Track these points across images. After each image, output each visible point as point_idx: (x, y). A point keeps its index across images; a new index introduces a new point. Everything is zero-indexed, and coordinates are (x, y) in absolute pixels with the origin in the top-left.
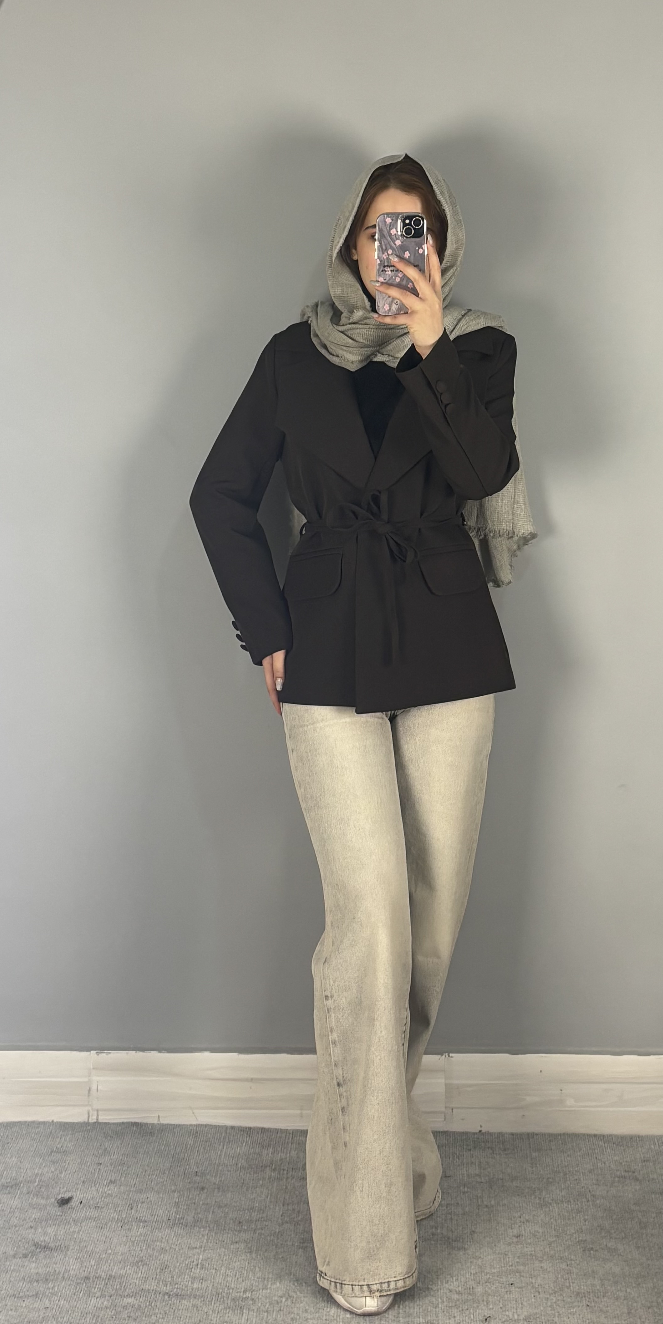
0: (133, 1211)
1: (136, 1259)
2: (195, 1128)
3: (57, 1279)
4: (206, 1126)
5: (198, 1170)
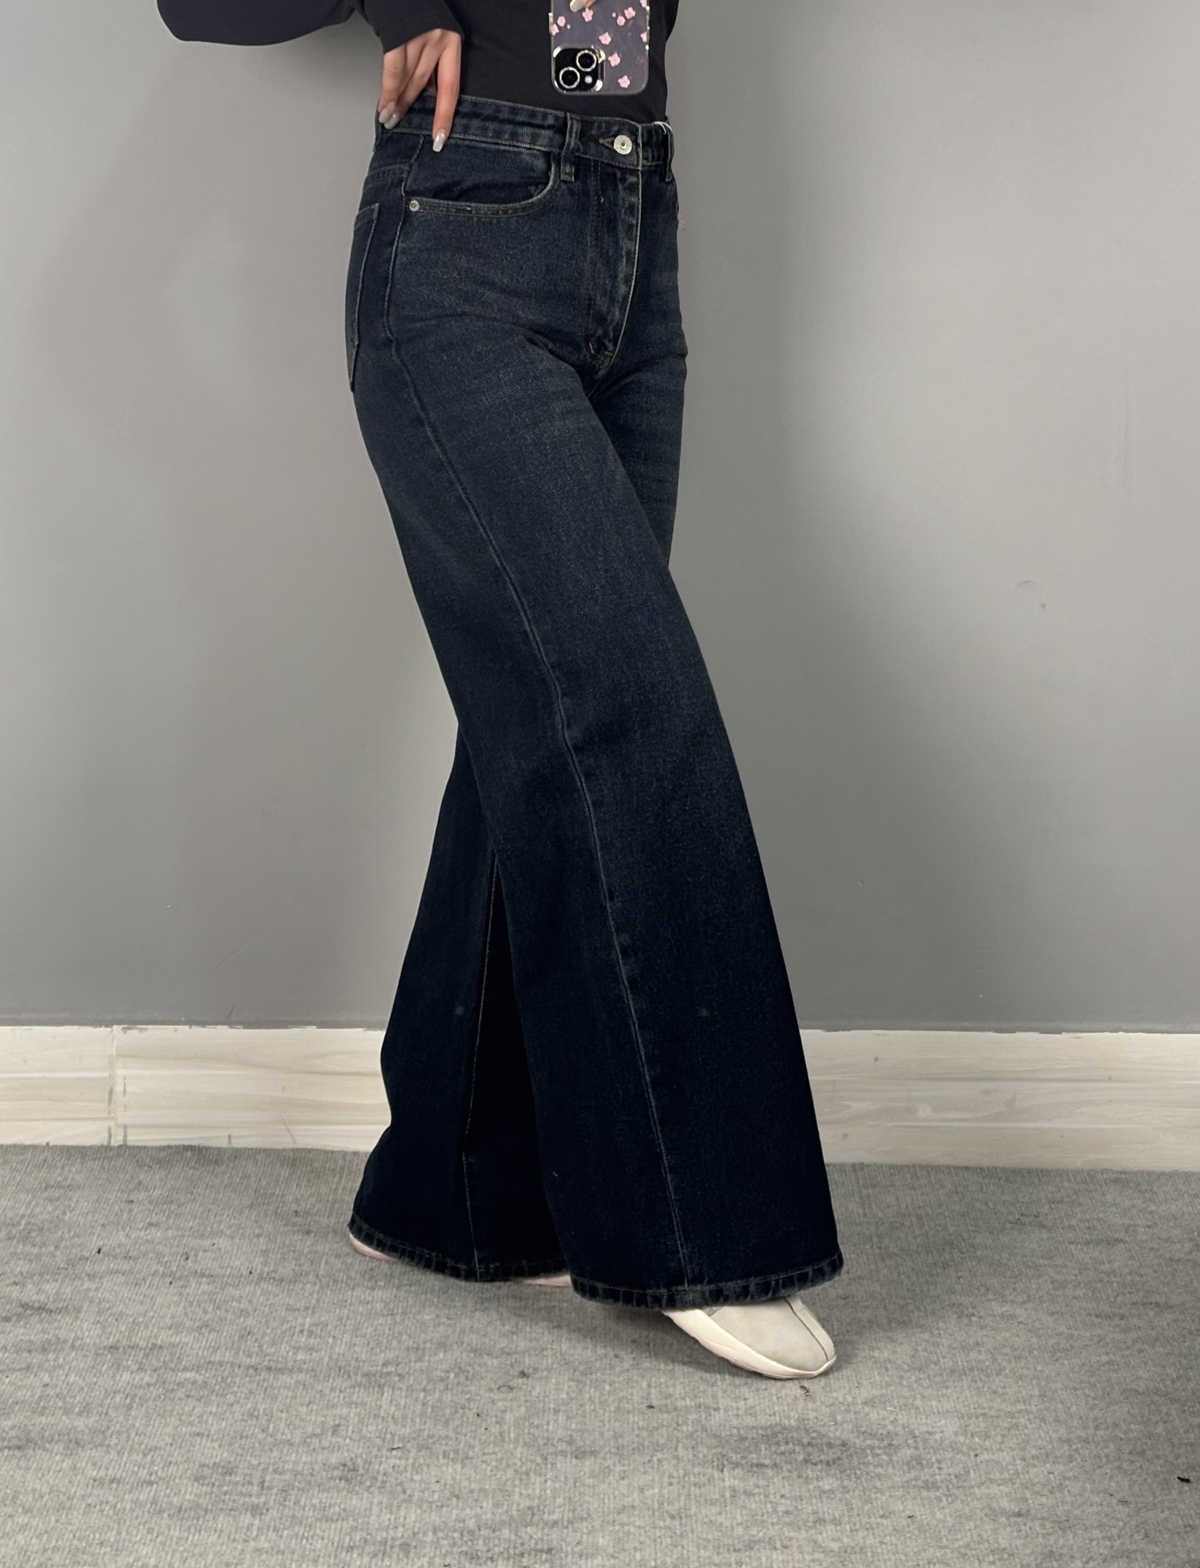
0: (189, 1261)
1: (197, 1323)
2: (291, 1154)
3: (63, 1349)
4: (310, 1151)
5: (299, 1209)
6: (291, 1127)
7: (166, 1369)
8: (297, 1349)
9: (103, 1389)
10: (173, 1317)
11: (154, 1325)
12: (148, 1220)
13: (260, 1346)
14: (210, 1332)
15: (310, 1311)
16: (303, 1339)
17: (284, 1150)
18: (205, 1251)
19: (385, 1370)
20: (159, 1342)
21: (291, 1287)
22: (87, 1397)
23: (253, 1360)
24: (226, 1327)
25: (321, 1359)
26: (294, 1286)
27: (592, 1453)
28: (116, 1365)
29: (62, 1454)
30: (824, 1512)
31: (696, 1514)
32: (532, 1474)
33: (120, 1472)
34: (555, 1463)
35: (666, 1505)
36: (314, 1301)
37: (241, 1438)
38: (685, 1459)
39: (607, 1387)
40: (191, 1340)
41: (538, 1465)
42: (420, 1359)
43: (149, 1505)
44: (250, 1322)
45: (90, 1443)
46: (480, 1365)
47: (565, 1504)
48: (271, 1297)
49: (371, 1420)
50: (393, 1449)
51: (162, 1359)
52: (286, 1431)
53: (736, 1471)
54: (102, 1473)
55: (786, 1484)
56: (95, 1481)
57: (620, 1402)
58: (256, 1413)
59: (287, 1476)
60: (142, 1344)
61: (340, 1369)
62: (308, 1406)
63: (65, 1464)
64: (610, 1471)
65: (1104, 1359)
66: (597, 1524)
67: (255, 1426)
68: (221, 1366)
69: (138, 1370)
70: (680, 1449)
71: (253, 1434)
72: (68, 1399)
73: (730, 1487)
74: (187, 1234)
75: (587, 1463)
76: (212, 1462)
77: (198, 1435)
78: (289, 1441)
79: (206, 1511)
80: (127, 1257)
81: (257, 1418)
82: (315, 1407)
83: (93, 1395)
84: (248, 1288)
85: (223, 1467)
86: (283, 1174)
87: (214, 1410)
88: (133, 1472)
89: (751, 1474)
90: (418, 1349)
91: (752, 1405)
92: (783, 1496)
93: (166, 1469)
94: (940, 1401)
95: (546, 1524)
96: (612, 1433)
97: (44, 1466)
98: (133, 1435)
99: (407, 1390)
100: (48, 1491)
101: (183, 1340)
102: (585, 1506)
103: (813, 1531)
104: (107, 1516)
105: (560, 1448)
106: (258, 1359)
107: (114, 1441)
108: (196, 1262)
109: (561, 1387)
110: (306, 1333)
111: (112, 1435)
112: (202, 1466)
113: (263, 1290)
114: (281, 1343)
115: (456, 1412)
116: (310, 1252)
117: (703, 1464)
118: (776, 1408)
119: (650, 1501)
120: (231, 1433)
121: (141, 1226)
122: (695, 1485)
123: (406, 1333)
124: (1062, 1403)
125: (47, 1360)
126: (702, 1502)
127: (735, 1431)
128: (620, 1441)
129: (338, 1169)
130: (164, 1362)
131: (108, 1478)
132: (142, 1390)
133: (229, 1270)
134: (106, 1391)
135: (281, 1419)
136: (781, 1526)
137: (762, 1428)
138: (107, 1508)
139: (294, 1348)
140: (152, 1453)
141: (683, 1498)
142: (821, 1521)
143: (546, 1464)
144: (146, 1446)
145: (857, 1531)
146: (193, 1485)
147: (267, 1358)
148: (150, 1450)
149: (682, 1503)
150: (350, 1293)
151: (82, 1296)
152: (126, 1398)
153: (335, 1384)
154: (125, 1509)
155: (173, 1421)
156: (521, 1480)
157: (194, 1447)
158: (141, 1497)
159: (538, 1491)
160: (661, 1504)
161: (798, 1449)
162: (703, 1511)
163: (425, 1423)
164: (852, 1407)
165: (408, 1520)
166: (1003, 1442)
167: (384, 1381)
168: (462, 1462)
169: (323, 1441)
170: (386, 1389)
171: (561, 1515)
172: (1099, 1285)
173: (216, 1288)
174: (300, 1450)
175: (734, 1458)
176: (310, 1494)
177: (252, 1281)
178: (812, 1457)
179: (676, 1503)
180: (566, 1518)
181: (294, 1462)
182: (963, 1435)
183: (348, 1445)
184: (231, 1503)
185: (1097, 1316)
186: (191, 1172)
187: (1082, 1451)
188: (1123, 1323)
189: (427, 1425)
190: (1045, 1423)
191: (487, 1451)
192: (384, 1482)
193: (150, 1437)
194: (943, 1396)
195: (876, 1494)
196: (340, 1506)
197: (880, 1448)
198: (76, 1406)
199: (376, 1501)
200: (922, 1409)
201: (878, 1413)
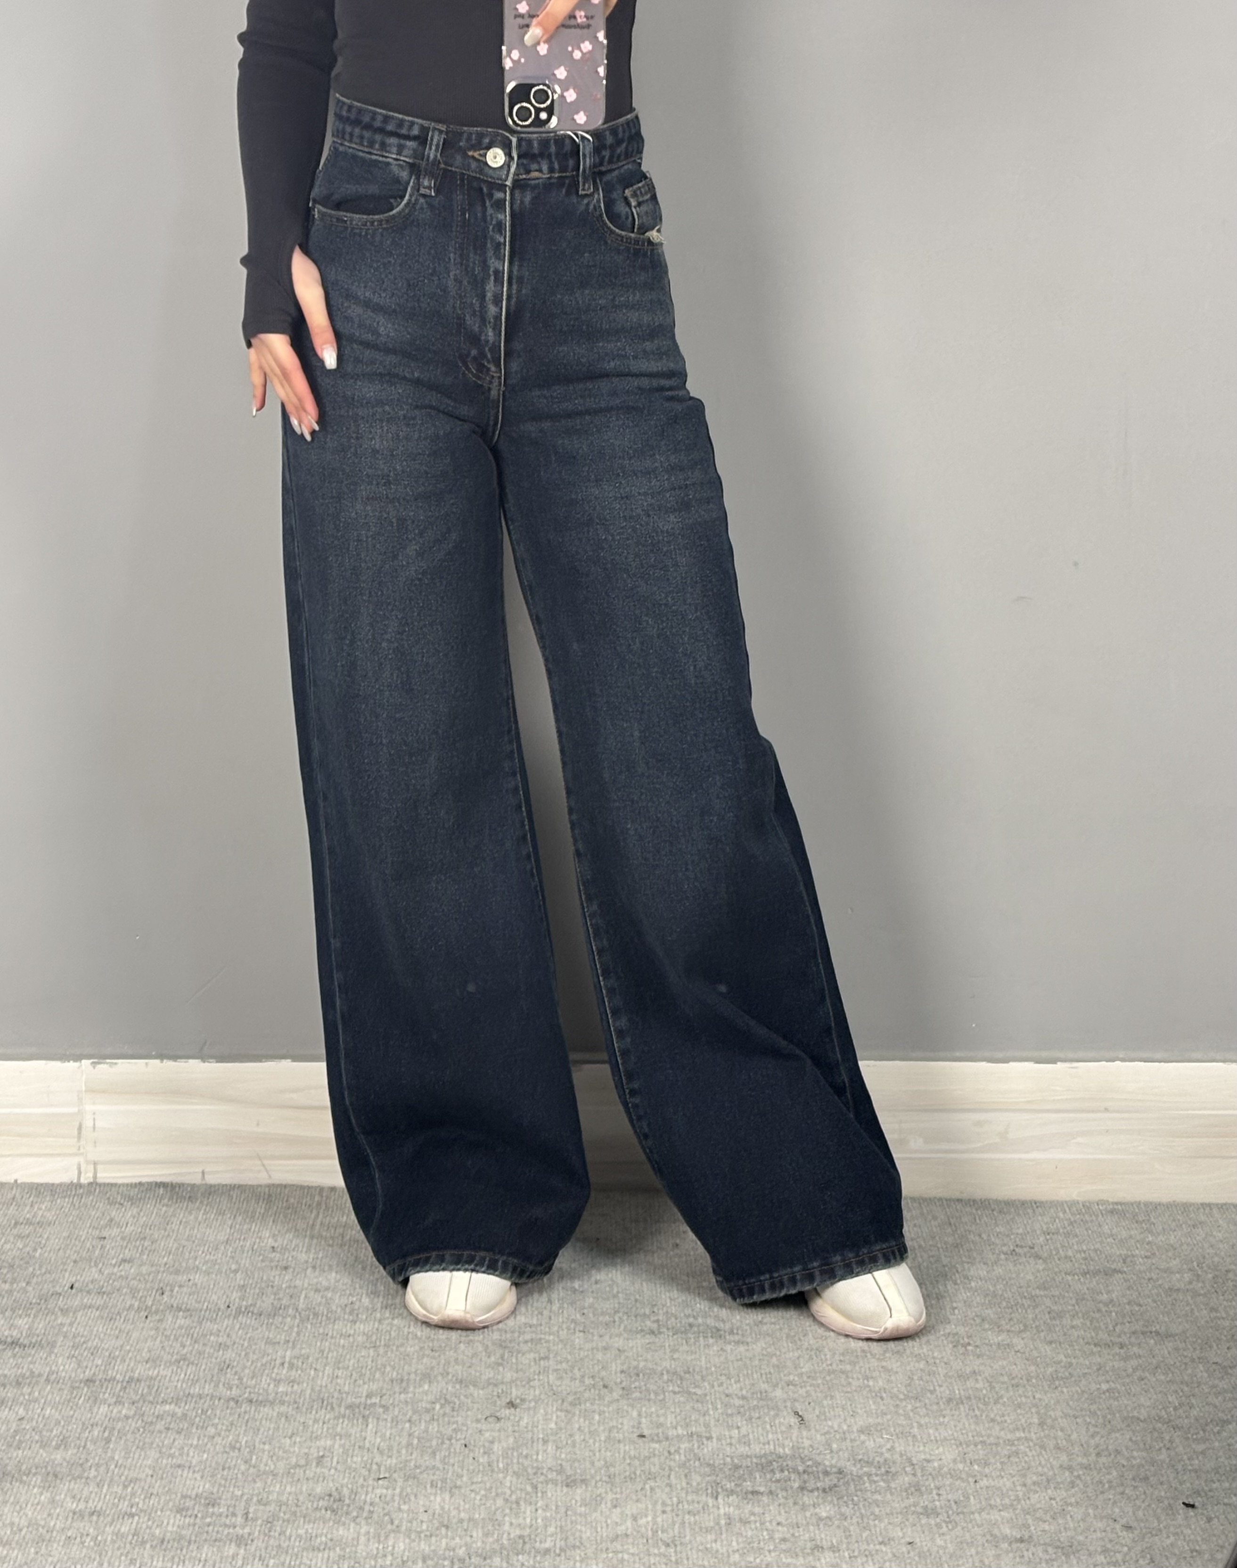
0: (165, 1296)
1: (175, 1357)
2: (267, 1190)
3: (37, 1383)
4: (285, 1186)
5: (276, 1245)
6: (266, 1162)
7: (144, 1402)
8: (278, 1382)
9: (80, 1423)
10: (149, 1351)
11: (130, 1359)
12: (121, 1256)
13: (240, 1379)
14: (188, 1365)
15: (290, 1344)
16: (284, 1372)
17: (260, 1186)
18: (180, 1286)
19: (369, 1402)
20: (136, 1375)
21: (271, 1320)
22: (65, 1431)
23: (233, 1392)
24: (205, 1361)
25: (303, 1391)
26: (274, 1319)
27: (583, 1481)
28: (93, 1398)
29: (40, 1487)
30: (822, 1539)
31: (690, 1542)
32: (522, 1503)
33: (101, 1503)
34: (546, 1492)
35: (660, 1532)
36: (294, 1334)
38: (679, 1487)
39: (597, 1417)
40: (169, 1373)
41: (527, 1493)
42: (405, 1391)
43: (130, 1537)
44: (229, 1355)
45: (68, 1475)
46: (466, 1396)
47: (556, 1533)
48: (251, 1330)
49: (356, 1452)
50: (379, 1479)
51: (140, 1392)
52: (269, 1462)
53: (731, 1498)
54: (82, 1506)
55: (783, 1511)
56: (74, 1513)
57: (610, 1431)
58: (238, 1445)
59: (272, 1507)
60: (119, 1377)
61: (322, 1401)
62: (290, 1437)
63: (43, 1497)
64: (602, 1499)
65: (1104, 1386)
66: (590, 1552)
67: (237, 1457)
68: (201, 1398)
69: (115, 1403)
70: (672, 1477)
71: (235, 1466)
72: (44, 1433)
73: (725, 1514)
74: (162, 1269)
75: (579, 1491)
76: (194, 1493)
77: (179, 1466)
78: (272, 1472)
79: (189, 1542)
80: (101, 1293)
81: (239, 1450)
82: (298, 1439)
83: (70, 1428)
84: (226, 1321)
85: (206, 1499)
86: (259, 1209)
87: (195, 1442)
88: (113, 1504)
89: (745, 1502)
90: (402, 1380)
91: (745, 1433)
92: (778, 1524)
93: (147, 1500)
94: (937, 1429)
95: (538, 1552)
96: (602, 1463)
97: (22, 1500)
98: (112, 1467)
99: (392, 1421)
100: (26, 1524)
101: (161, 1373)
102: (578, 1534)
103: (811, 1558)
104: (88, 1547)
105: (550, 1476)
106: (238, 1391)
107: (93, 1473)
108: (172, 1296)
109: (549, 1417)
110: (286, 1365)
111: (91, 1467)
112: (184, 1497)
113: (241, 1323)
114: (262, 1375)
115: (443, 1443)
116: (289, 1287)
117: (696, 1492)
118: (770, 1436)
119: (643, 1530)
120: (213, 1464)
121: (114, 1262)
122: (689, 1513)
123: (390, 1365)
124: (1062, 1430)
125: (23, 1394)
126: (697, 1529)
127: (728, 1460)
128: (611, 1469)
129: (315, 1205)
130: (142, 1395)
131: (88, 1510)
132: (120, 1424)
133: (206, 1304)
134: (84, 1424)
135: (264, 1451)
136: (777, 1553)
137: (756, 1457)
138: (88, 1540)
139: (275, 1380)
140: (132, 1485)
141: (677, 1526)
142: (818, 1548)
143: (537, 1493)
144: (126, 1478)
145: (855, 1557)
146: (175, 1517)
147: (248, 1390)
148: (131, 1481)
149: (676, 1531)
150: (330, 1326)
151: (56, 1331)
152: (104, 1432)
153: (318, 1416)
154: (106, 1541)
155: (153, 1454)
156: (511, 1509)
157: (176, 1478)
158: (123, 1530)
159: (528, 1520)
160: (655, 1532)
161: (793, 1476)
162: (698, 1539)
163: (411, 1454)
164: (847, 1435)
165: (396, 1549)
166: (1002, 1469)
167: (368, 1412)
168: (450, 1491)
169: (307, 1472)
170: (370, 1420)
171: (553, 1544)
172: (1097, 1315)
173: (193, 1322)
174: (284, 1481)
175: (728, 1486)
176: (295, 1525)
177: (230, 1315)
178: (807, 1485)
179: (670, 1531)
180: (558, 1546)
181: (278, 1493)
182: (961, 1462)
183: (333, 1475)
184: (215, 1534)
185: (1096, 1345)
186: (164, 1209)
187: (1083, 1478)
188: (1122, 1351)
189: (414, 1456)
190: (1045, 1450)
191: (475, 1480)
192: (371, 1512)
193: (129, 1470)
194: (940, 1424)
195: (874, 1520)
196: (326, 1536)
197: (877, 1475)
198: (53, 1439)
199: (363, 1531)
200: (919, 1437)
201: (874, 1441)
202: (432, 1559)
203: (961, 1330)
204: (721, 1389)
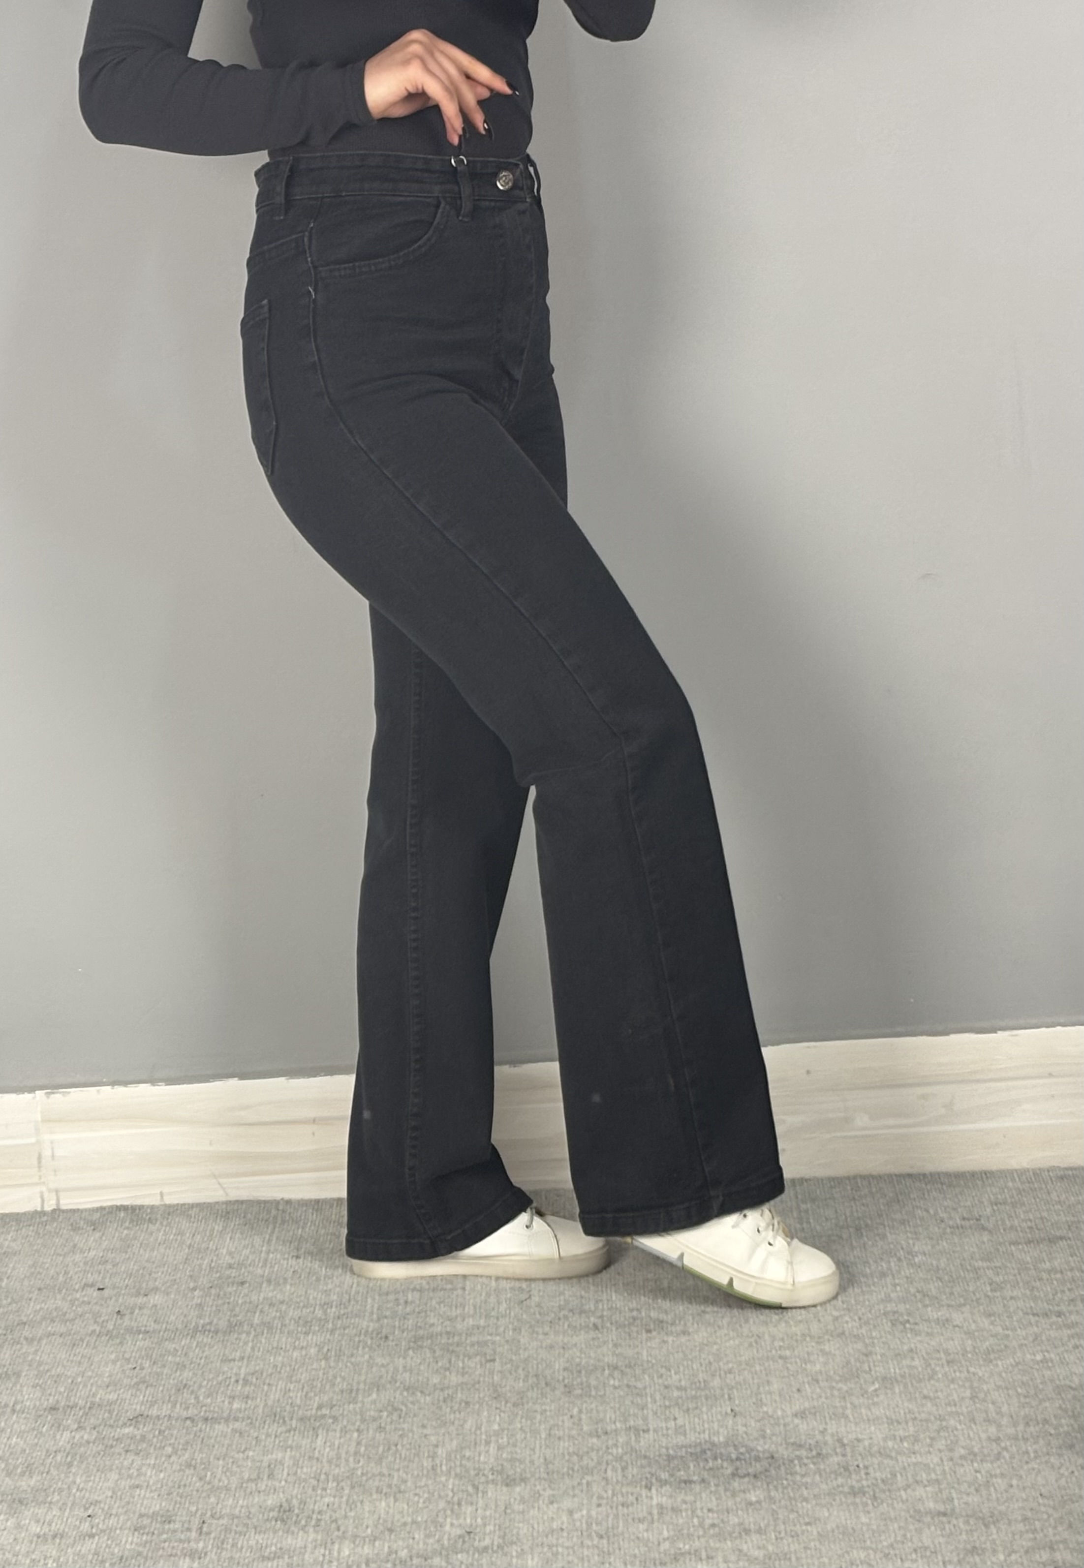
0: (125, 1319)
1: (134, 1379)
2: (224, 1206)
4: (242, 1202)
6: (222, 1181)
7: (105, 1426)
8: (232, 1399)
9: (44, 1450)
10: (110, 1376)
11: (92, 1385)
13: (197, 1398)
14: (147, 1387)
15: (245, 1361)
16: (239, 1388)
17: (217, 1203)
18: (140, 1308)
19: (319, 1413)
20: (98, 1400)
21: (226, 1338)
22: (30, 1458)
23: (190, 1412)
24: (163, 1382)
25: (256, 1407)
26: (229, 1336)
27: (523, 1480)
28: (56, 1425)
30: (749, 1523)
31: (623, 1532)
32: (463, 1503)
33: (63, 1527)
34: (487, 1492)
35: (594, 1525)
36: (249, 1349)
37: (179, 1487)
38: (614, 1480)
39: (538, 1417)
40: (128, 1397)
41: (469, 1494)
42: (354, 1401)
44: (186, 1375)
45: (32, 1501)
46: (413, 1403)
47: (495, 1531)
48: (206, 1349)
49: (306, 1462)
51: (100, 1417)
52: (224, 1478)
53: (664, 1488)
54: (46, 1529)
56: (39, 1537)
57: (551, 1429)
58: (193, 1463)
59: (224, 1521)
60: (81, 1403)
61: (275, 1416)
62: (243, 1452)
63: (9, 1523)
64: (540, 1495)
65: (1039, 1357)
66: (526, 1547)
67: (193, 1475)
68: (159, 1419)
69: (76, 1429)
70: (609, 1473)
71: (190, 1483)
72: (10, 1461)
73: (658, 1504)
74: (124, 1291)
75: (518, 1489)
76: (151, 1512)
77: (137, 1486)
78: (226, 1487)
80: (64, 1320)
81: (195, 1468)
82: (251, 1453)
83: (34, 1455)
84: (184, 1341)
85: (162, 1516)
86: (216, 1228)
87: (152, 1462)
88: (75, 1526)
89: (678, 1491)
90: (351, 1391)
91: (682, 1423)
92: (709, 1510)
93: (106, 1521)
94: (870, 1409)
95: (477, 1550)
96: (542, 1460)
98: (74, 1491)
99: (341, 1431)
101: (121, 1396)
102: (515, 1532)
103: (738, 1542)
105: (491, 1477)
106: (195, 1410)
107: (56, 1497)
108: (131, 1319)
109: (493, 1418)
110: (241, 1382)
111: (54, 1492)
112: (141, 1516)
113: (198, 1343)
114: (217, 1393)
115: (389, 1449)
116: (245, 1302)
117: (631, 1484)
118: (706, 1425)
119: (578, 1523)
120: (170, 1483)
121: (77, 1287)
122: (623, 1505)
123: (340, 1376)
124: (993, 1403)
126: (630, 1520)
127: (664, 1451)
128: (551, 1466)
129: (272, 1219)
130: (103, 1419)
131: (51, 1533)
132: (82, 1449)
133: (165, 1325)
134: (47, 1451)
135: (218, 1466)
136: (706, 1538)
137: (690, 1446)
138: (50, 1562)
139: (230, 1397)
140: (93, 1507)
141: (610, 1519)
142: (747, 1531)
143: (477, 1494)
144: (87, 1500)
145: (782, 1539)
146: (133, 1534)
147: (204, 1408)
148: (91, 1504)
149: (610, 1523)
150: (284, 1340)
151: (21, 1361)
152: (67, 1457)
153: (270, 1430)
155: (114, 1476)
156: (452, 1511)
157: (134, 1497)
158: (84, 1550)
159: (468, 1521)
160: (589, 1525)
161: (725, 1464)
162: (631, 1529)
163: (359, 1462)
164: (782, 1421)
165: (342, 1554)
166: (931, 1445)
167: (318, 1424)
168: (395, 1497)
169: (259, 1485)
170: (320, 1431)
171: (490, 1542)
172: (1038, 1284)
173: (152, 1343)
174: (237, 1495)
175: (663, 1477)
176: (247, 1536)
177: (188, 1334)
178: (739, 1471)
179: (604, 1523)
180: (496, 1543)
181: (231, 1506)
182: (891, 1440)
183: (283, 1487)
184: (170, 1550)
185: (1034, 1315)
186: (126, 1232)
187: (1009, 1448)
188: (1060, 1320)
189: (361, 1464)
190: (975, 1424)
191: (419, 1484)
192: (318, 1520)
193: (90, 1492)
194: (874, 1404)
195: (801, 1502)
196: (276, 1545)
197: (808, 1458)
198: (18, 1466)
199: (310, 1540)
200: (850, 1416)
201: (808, 1424)
202: (376, 1562)
203: (901, 1308)
204: (660, 1381)
